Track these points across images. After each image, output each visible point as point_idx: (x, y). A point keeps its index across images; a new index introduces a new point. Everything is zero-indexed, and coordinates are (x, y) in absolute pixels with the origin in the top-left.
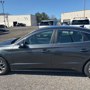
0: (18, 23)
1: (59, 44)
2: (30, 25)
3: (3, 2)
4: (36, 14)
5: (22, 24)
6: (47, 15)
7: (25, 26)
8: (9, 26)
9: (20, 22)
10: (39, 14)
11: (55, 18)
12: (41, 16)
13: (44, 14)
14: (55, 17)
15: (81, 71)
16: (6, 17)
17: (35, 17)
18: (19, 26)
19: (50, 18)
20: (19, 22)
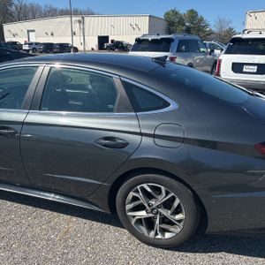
0: (112, 41)
8: (86, 49)
9: (117, 39)
10: (177, 13)
11: (231, 29)
14: (231, 26)
16: (80, 22)
18: (113, 50)
19: (215, 29)
20: (115, 37)
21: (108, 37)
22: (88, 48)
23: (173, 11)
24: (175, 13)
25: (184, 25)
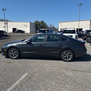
0: (18, 30)
1: (48, 42)
2: (29, 32)
3: (4, 9)
4: (35, 22)
5: (21, 30)
6: (45, 24)
7: (24, 33)
8: (8, 32)
11: (54, 27)
12: (40, 24)
13: (43, 22)
15: (59, 57)
17: (34, 25)
18: (18, 33)
19: (49, 26)
20: (18, 28)
21: (16, 29)
22: (9, 32)
23: (37, 21)
24: (38, 22)
25: (40, 25)
